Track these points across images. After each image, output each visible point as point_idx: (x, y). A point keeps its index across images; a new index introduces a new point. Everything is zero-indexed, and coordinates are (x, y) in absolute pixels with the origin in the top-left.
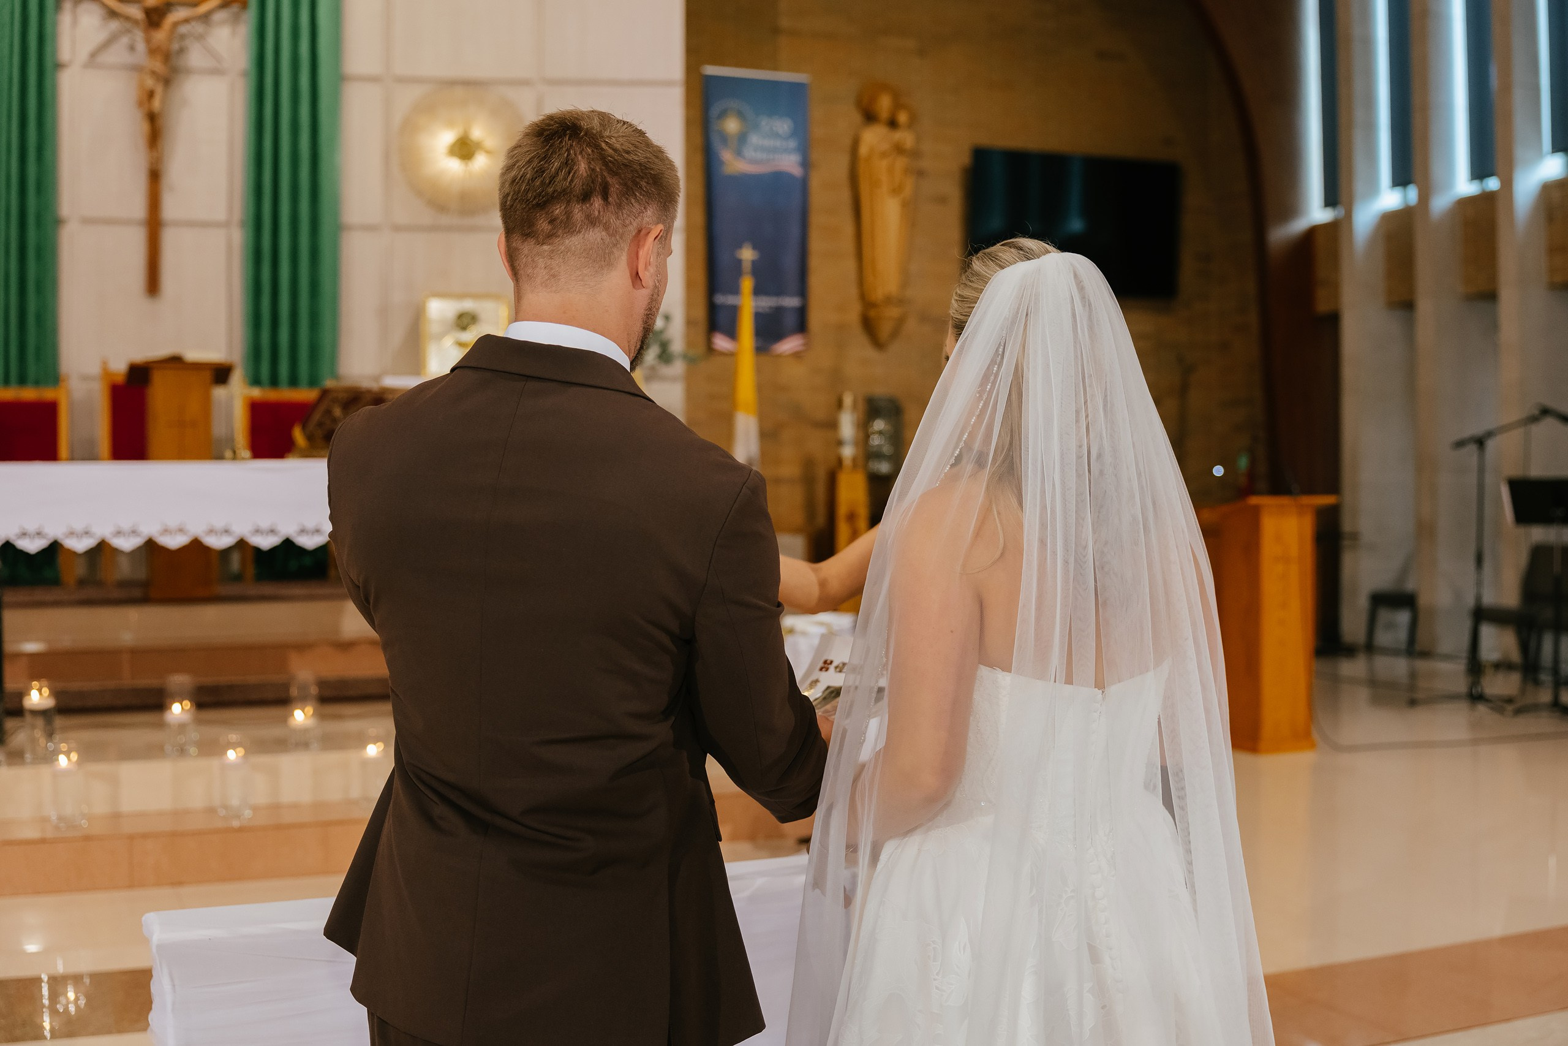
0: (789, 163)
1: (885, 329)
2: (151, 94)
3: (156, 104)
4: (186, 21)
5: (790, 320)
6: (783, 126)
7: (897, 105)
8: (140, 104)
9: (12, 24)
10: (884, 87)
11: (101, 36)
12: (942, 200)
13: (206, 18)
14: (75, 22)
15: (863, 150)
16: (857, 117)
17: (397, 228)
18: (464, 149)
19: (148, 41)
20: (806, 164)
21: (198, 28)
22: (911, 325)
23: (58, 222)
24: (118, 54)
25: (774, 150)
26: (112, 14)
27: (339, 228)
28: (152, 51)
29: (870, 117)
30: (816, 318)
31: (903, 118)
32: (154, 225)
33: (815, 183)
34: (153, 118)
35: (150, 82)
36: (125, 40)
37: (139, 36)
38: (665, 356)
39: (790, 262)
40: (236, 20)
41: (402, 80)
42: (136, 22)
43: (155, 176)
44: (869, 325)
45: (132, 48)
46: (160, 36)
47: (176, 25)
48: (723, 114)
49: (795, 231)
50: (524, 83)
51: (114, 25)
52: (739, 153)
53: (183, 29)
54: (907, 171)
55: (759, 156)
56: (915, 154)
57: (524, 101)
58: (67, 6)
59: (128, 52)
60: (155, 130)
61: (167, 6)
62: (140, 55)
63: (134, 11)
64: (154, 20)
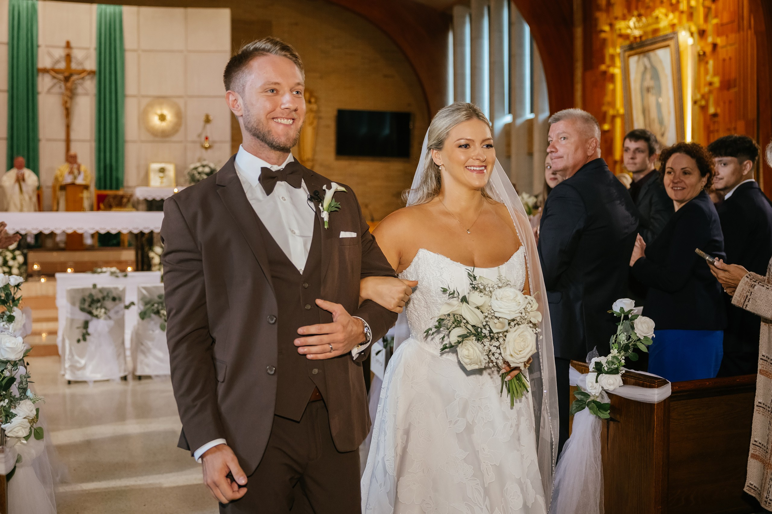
2: (66, 102)
3: (68, 105)
4: (78, 79)
7: (311, 96)
8: (63, 105)
10: (307, 90)
11: (51, 85)
12: (328, 126)
13: (83, 78)
14: (43, 79)
17: (143, 142)
18: (162, 118)
19: (65, 85)
21: (80, 81)
23: (39, 140)
24: (56, 90)
26: (55, 77)
27: (124, 142)
28: (67, 89)
31: (313, 100)
32: (68, 141)
34: (67, 109)
35: (66, 98)
36: (58, 86)
37: (62, 84)
40: (92, 78)
41: (144, 96)
42: (62, 80)
43: (68, 127)
45: (60, 87)
46: (69, 84)
47: (74, 80)
50: (180, 97)
51: (55, 81)
53: (76, 82)
54: (314, 118)
56: (317, 112)
57: (181, 102)
58: (40, 75)
59: (59, 89)
60: (68, 113)
61: (71, 75)
62: (63, 90)
63: (61, 77)
64: (67, 79)
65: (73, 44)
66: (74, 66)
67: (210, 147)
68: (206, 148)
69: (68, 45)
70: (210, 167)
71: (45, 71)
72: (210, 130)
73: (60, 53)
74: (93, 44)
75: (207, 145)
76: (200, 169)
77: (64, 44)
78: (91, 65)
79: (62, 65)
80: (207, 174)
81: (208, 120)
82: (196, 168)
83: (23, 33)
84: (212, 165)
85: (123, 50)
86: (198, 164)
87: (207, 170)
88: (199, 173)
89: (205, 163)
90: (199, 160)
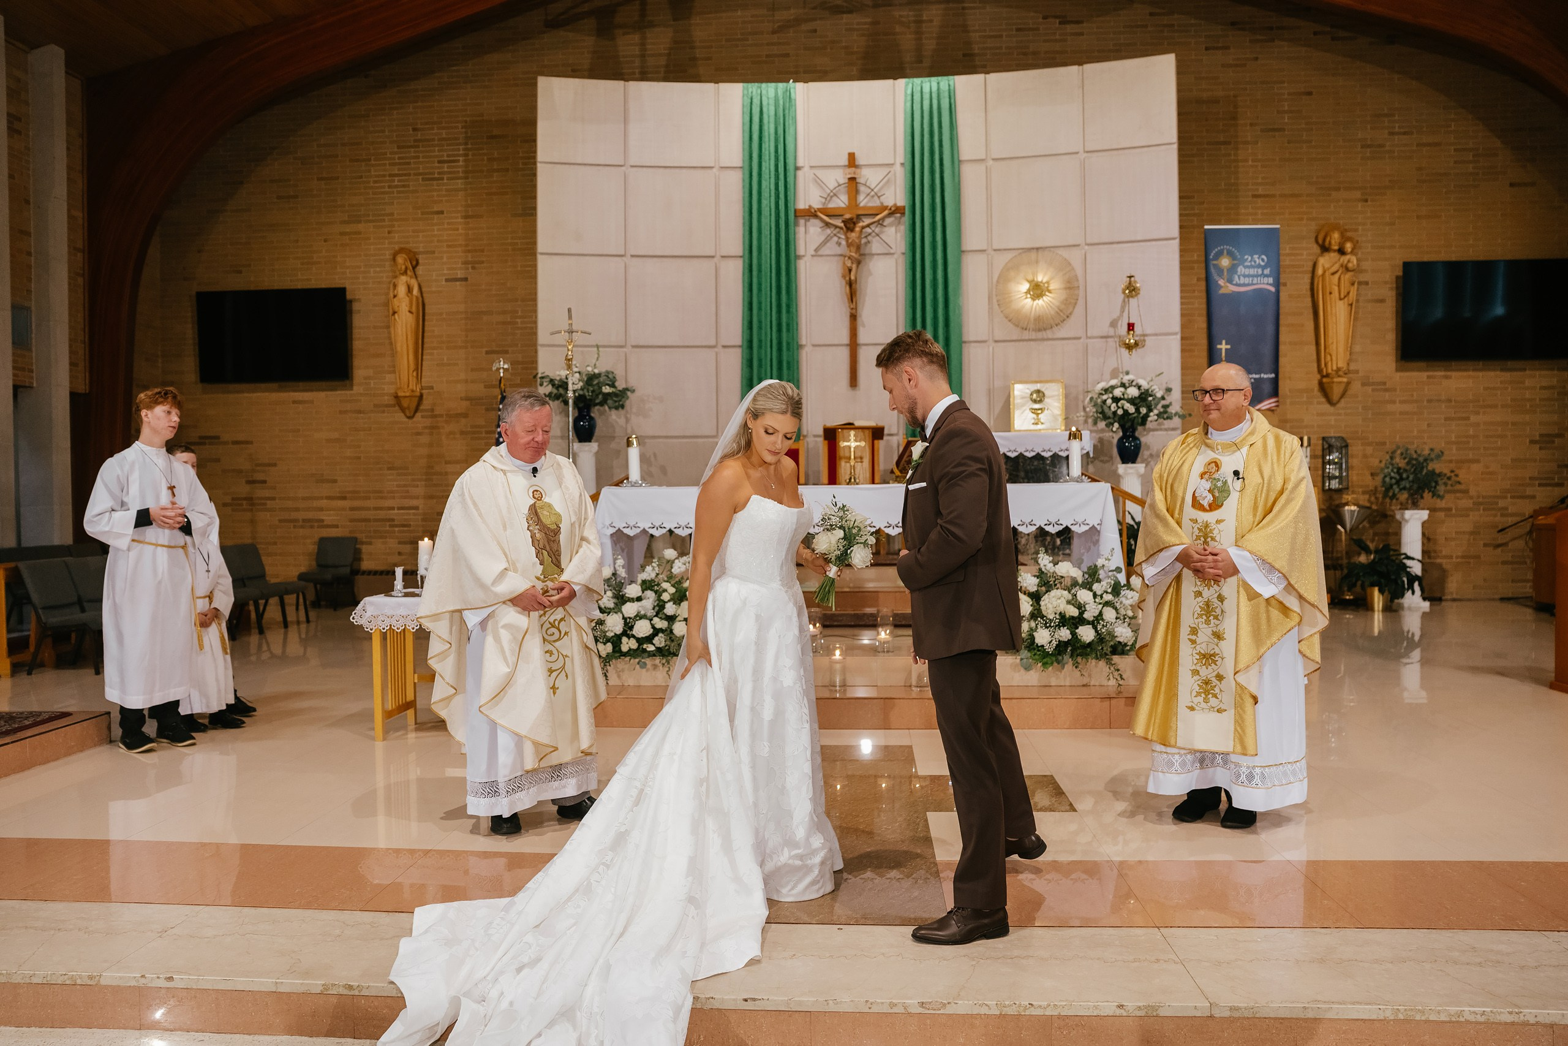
0: (1266, 284)
1: (1336, 392)
2: (850, 270)
3: (853, 276)
5: (1267, 388)
6: (1259, 259)
7: (1345, 239)
8: (844, 277)
9: (771, 234)
10: (1335, 227)
11: (822, 238)
12: (1381, 301)
13: (880, 223)
14: (806, 231)
15: (1320, 271)
16: (1316, 249)
17: (996, 341)
18: (1037, 291)
19: (847, 239)
20: (1277, 284)
21: (877, 230)
22: (1356, 387)
23: (800, 347)
24: (832, 248)
25: (1257, 276)
26: (827, 225)
27: (961, 342)
28: (849, 245)
29: (1325, 249)
30: (1284, 387)
31: (1348, 246)
32: (854, 346)
33: (1283, 296)
34: (851, 284)
35: (849, 263)
37: (842, 237)
38: (1165, 415)
39: (1267, 350)
40: (898, 222)
41: (999, 251)
42: (841, 228)
43: (853, 318)
44: (1324, 389)
45: (839, 244)
46: (853, 236)
47: (863, 228)
48: (1219, 255)
49: (1270, 329)
50: (1072, 246)
51: (828, 231)
52: (1230, 281)
53: (868, 230)
54: (1351, 282)
55: (1242, 280)
56: (1357, 271)
57: (1075, 258)
58: (802, 221)
59: (837, 246)
60: (853, 291)
61: (859, 217)
62: (843, 249)
63: (838, 222)
64: (850, 225)
65: (860, 160)
66: (863, 201)
67: (1136, 344)
68: (1129, 347)
69: (852, 159)
70: (1139, 387)
71: (811, 214)
72: (1136, 311)
73: (836, 178)
74: (901, 155)
75: (1132, 341)
76: (1118, 392)
77: (844, 161)
78: (896, 195)
79: (841, 201)
80: (1132, 401)
81: (1132, 290)
82: (1106, 391)
83: (769, 146)
84: (1144, 384)
85: (956, 162)
86: (1114, 382)
87: (1133, 392)
88: (1116, 400)
89: (1126, 379)
90: (1114, 374)
